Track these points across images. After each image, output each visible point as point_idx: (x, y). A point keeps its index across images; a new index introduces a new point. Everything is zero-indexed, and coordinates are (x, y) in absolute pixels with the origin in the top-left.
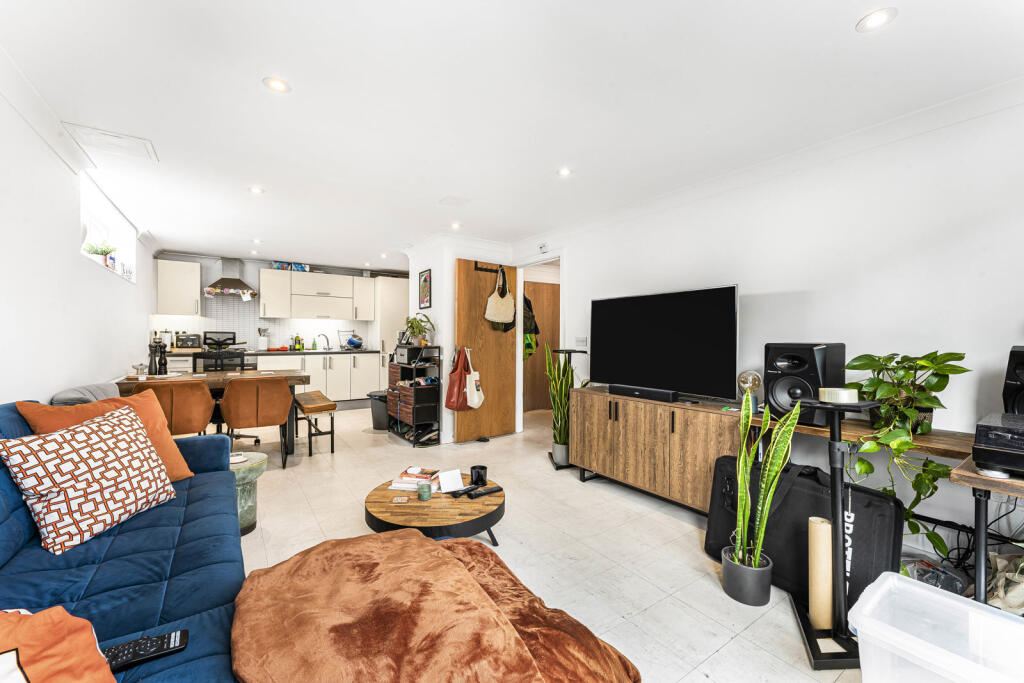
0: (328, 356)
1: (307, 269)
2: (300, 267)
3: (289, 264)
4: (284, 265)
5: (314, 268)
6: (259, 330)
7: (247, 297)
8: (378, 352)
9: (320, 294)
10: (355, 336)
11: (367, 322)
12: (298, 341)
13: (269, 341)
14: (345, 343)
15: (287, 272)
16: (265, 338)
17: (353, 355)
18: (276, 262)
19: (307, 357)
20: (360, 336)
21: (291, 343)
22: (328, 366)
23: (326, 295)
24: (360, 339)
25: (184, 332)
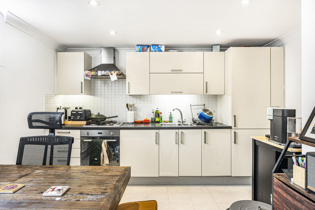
0: (180, 131)
1: (163, 49)
2: (157, 47)
3: (148, 46)
4: (144, 48)
5: (168, 48)
6: (127, 105)
7: (114, 77)
8: (230, 128)
9: (174, 71)
10: (205, 110)
11: (216, 96)
12: (158, 114)
13: (135, 115)
14: (196, 117)
15: (146, 54)
16: (132, 112)
17: (203, 130)
18: (138, 45)
19: (161, 131)
20: (211, 110)
21: (153, 116)
22: (180, 141)
23: (179, 71)
24: (211, 113)
25: (81, 108)
